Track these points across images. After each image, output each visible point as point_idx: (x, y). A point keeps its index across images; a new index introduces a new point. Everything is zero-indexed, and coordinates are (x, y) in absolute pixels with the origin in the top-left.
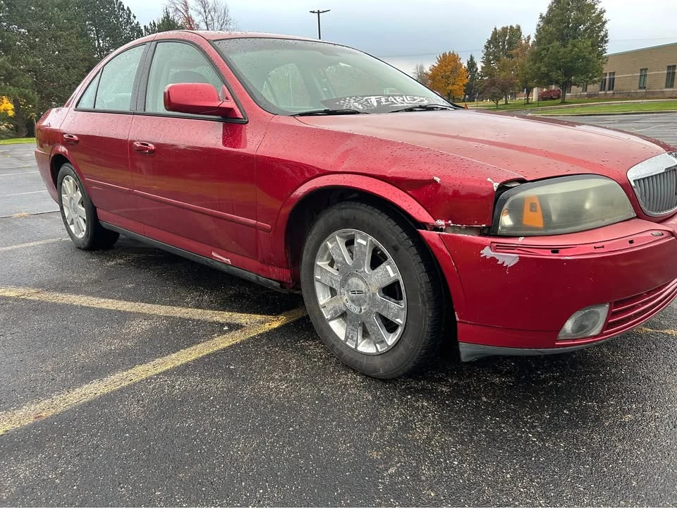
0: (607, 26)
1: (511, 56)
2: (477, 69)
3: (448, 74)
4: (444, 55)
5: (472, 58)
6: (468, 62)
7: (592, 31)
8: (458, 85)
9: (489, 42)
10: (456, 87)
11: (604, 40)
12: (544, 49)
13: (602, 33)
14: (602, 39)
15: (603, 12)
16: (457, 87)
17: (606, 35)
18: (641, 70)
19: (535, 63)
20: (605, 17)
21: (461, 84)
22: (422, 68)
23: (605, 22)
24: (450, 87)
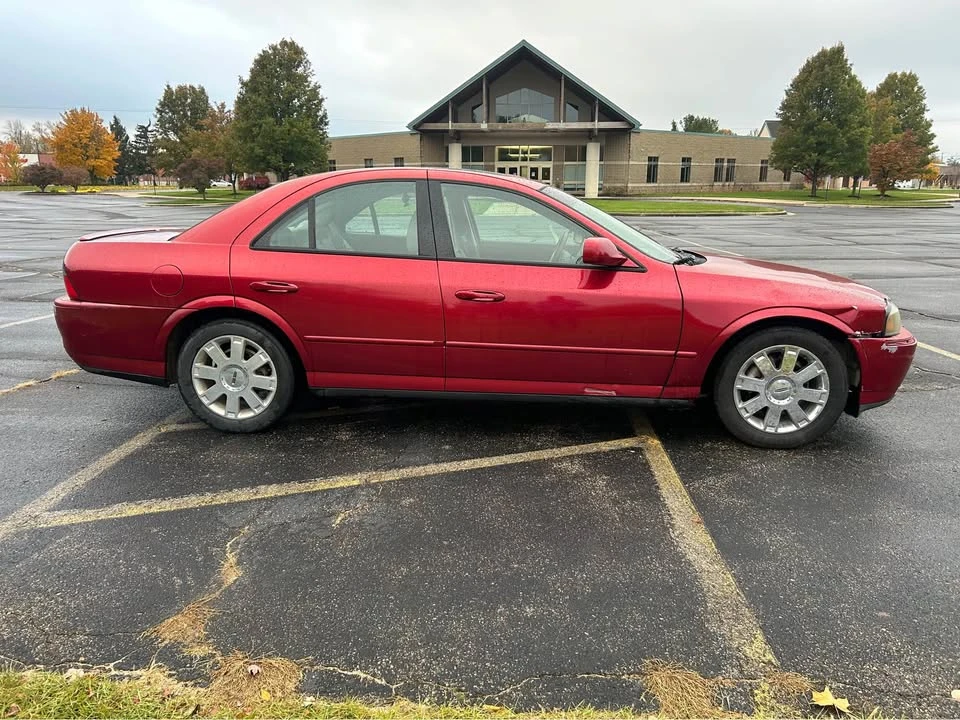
0: (325, 104)
1: (199, 128)
2: (128, 138)
3: (85, 141)
4: (74, 113)
5: (116, 121)
6: (112, 126)
7: (309, 109)
8: (105, 159)
9: (163, 104)
10: (98, 162)
11: (323, 121)
12: (255, 125)
13: (320, 113)
14: (321, 120)
15: (317, 87)
16: (105, 162)
17: (325, 116)
18: (366, 160)
19: (245, 142)
20: (322, 93)
21: (110, 158)
22: (18, 125)
23: (322, 100)
24: (92, 162)
